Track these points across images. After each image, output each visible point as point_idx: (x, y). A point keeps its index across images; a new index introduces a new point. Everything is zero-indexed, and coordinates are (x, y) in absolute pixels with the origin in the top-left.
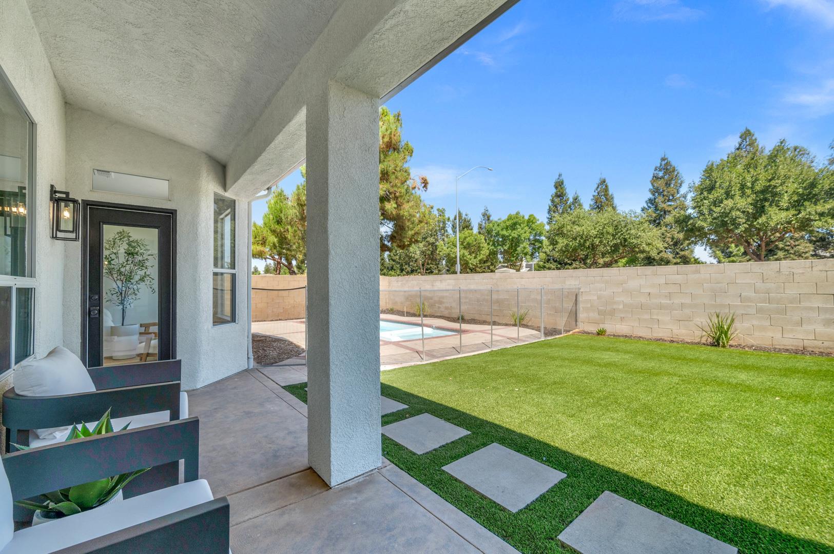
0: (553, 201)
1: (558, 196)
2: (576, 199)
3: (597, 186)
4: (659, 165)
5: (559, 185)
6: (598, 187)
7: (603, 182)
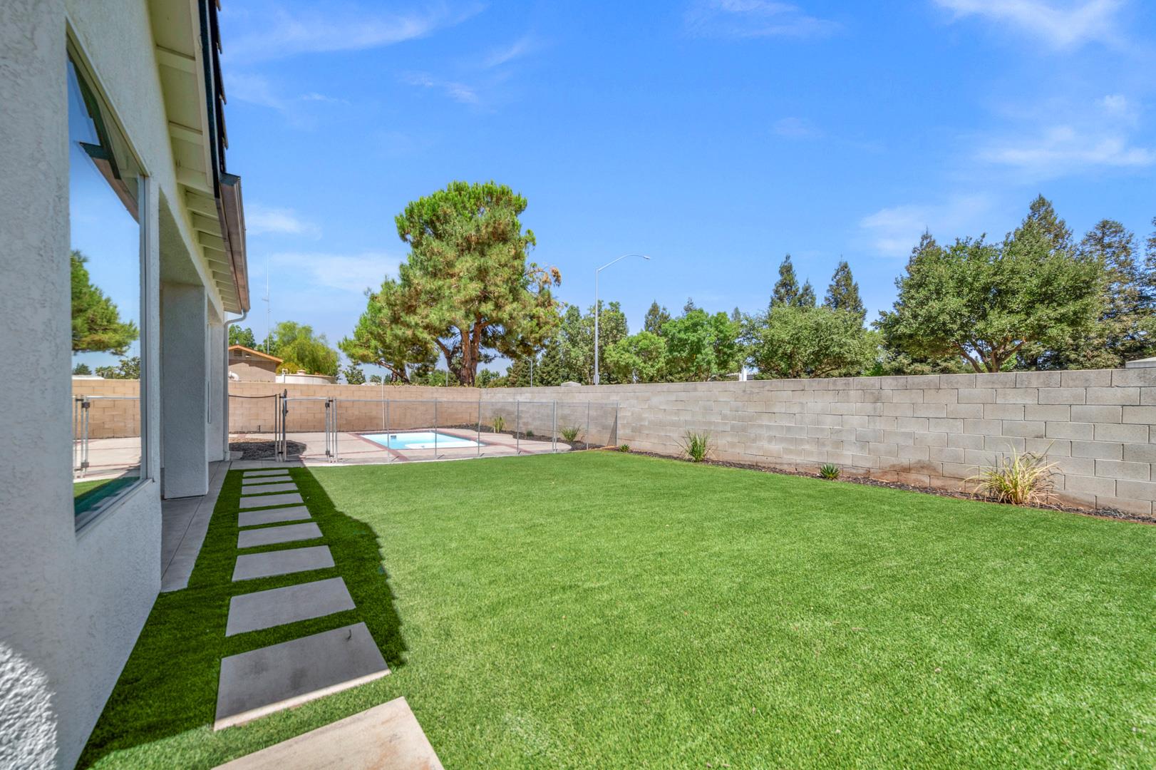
0: (777, 292)
1: (784, 285)
2: (807, 289)
3: (834, 272)
4: (918, 245)
5: (787, 270)
6: (837, 274)
7: (844, 267)
